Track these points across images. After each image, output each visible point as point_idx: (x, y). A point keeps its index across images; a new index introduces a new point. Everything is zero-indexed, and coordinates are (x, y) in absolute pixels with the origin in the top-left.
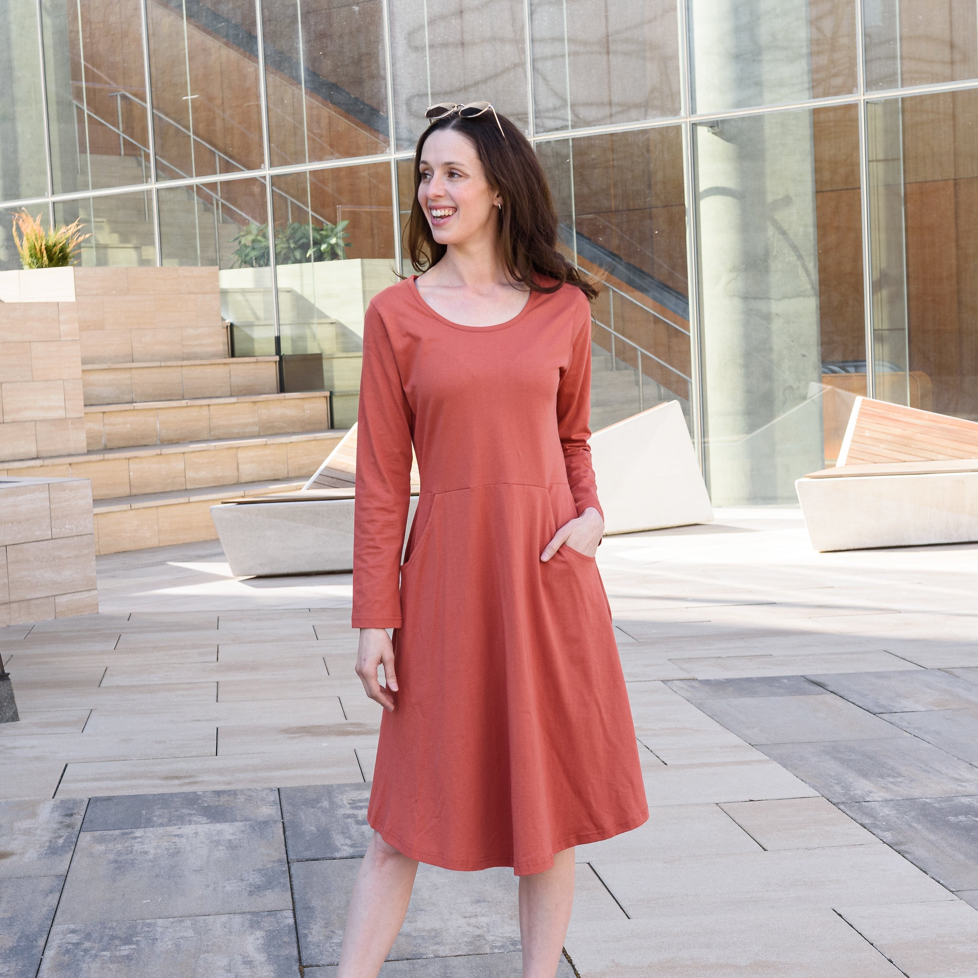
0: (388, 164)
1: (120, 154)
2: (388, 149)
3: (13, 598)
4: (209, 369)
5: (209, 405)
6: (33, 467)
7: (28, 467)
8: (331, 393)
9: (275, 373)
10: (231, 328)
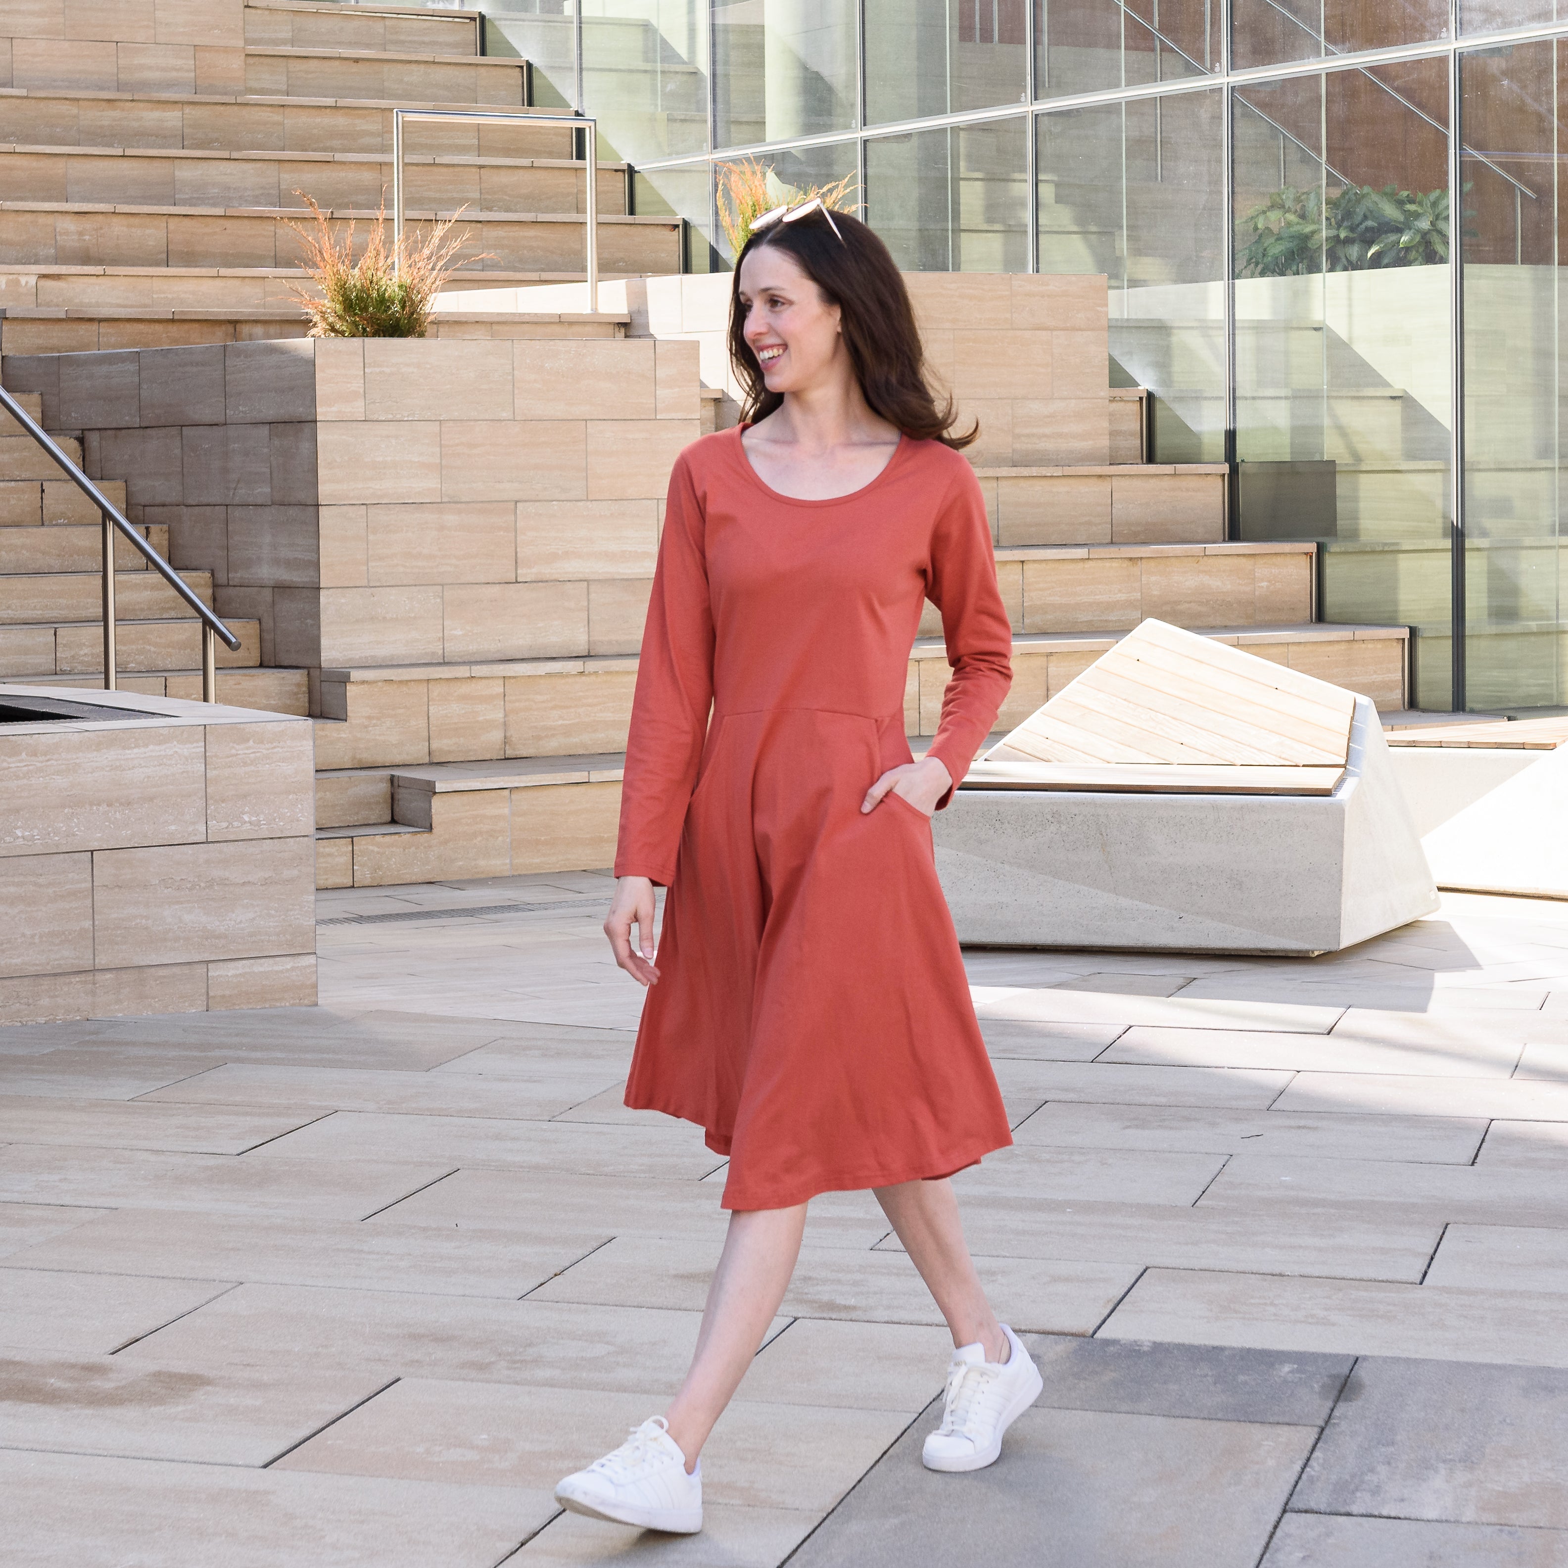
0: (1442, 60)
3: (103, 960)
4: (1061, 488)
5: (1023, 562)
6: (560, 675)
7: (549, 675)
8: (1320, 546)
9: (1221, 499)
10: (1149, 402)
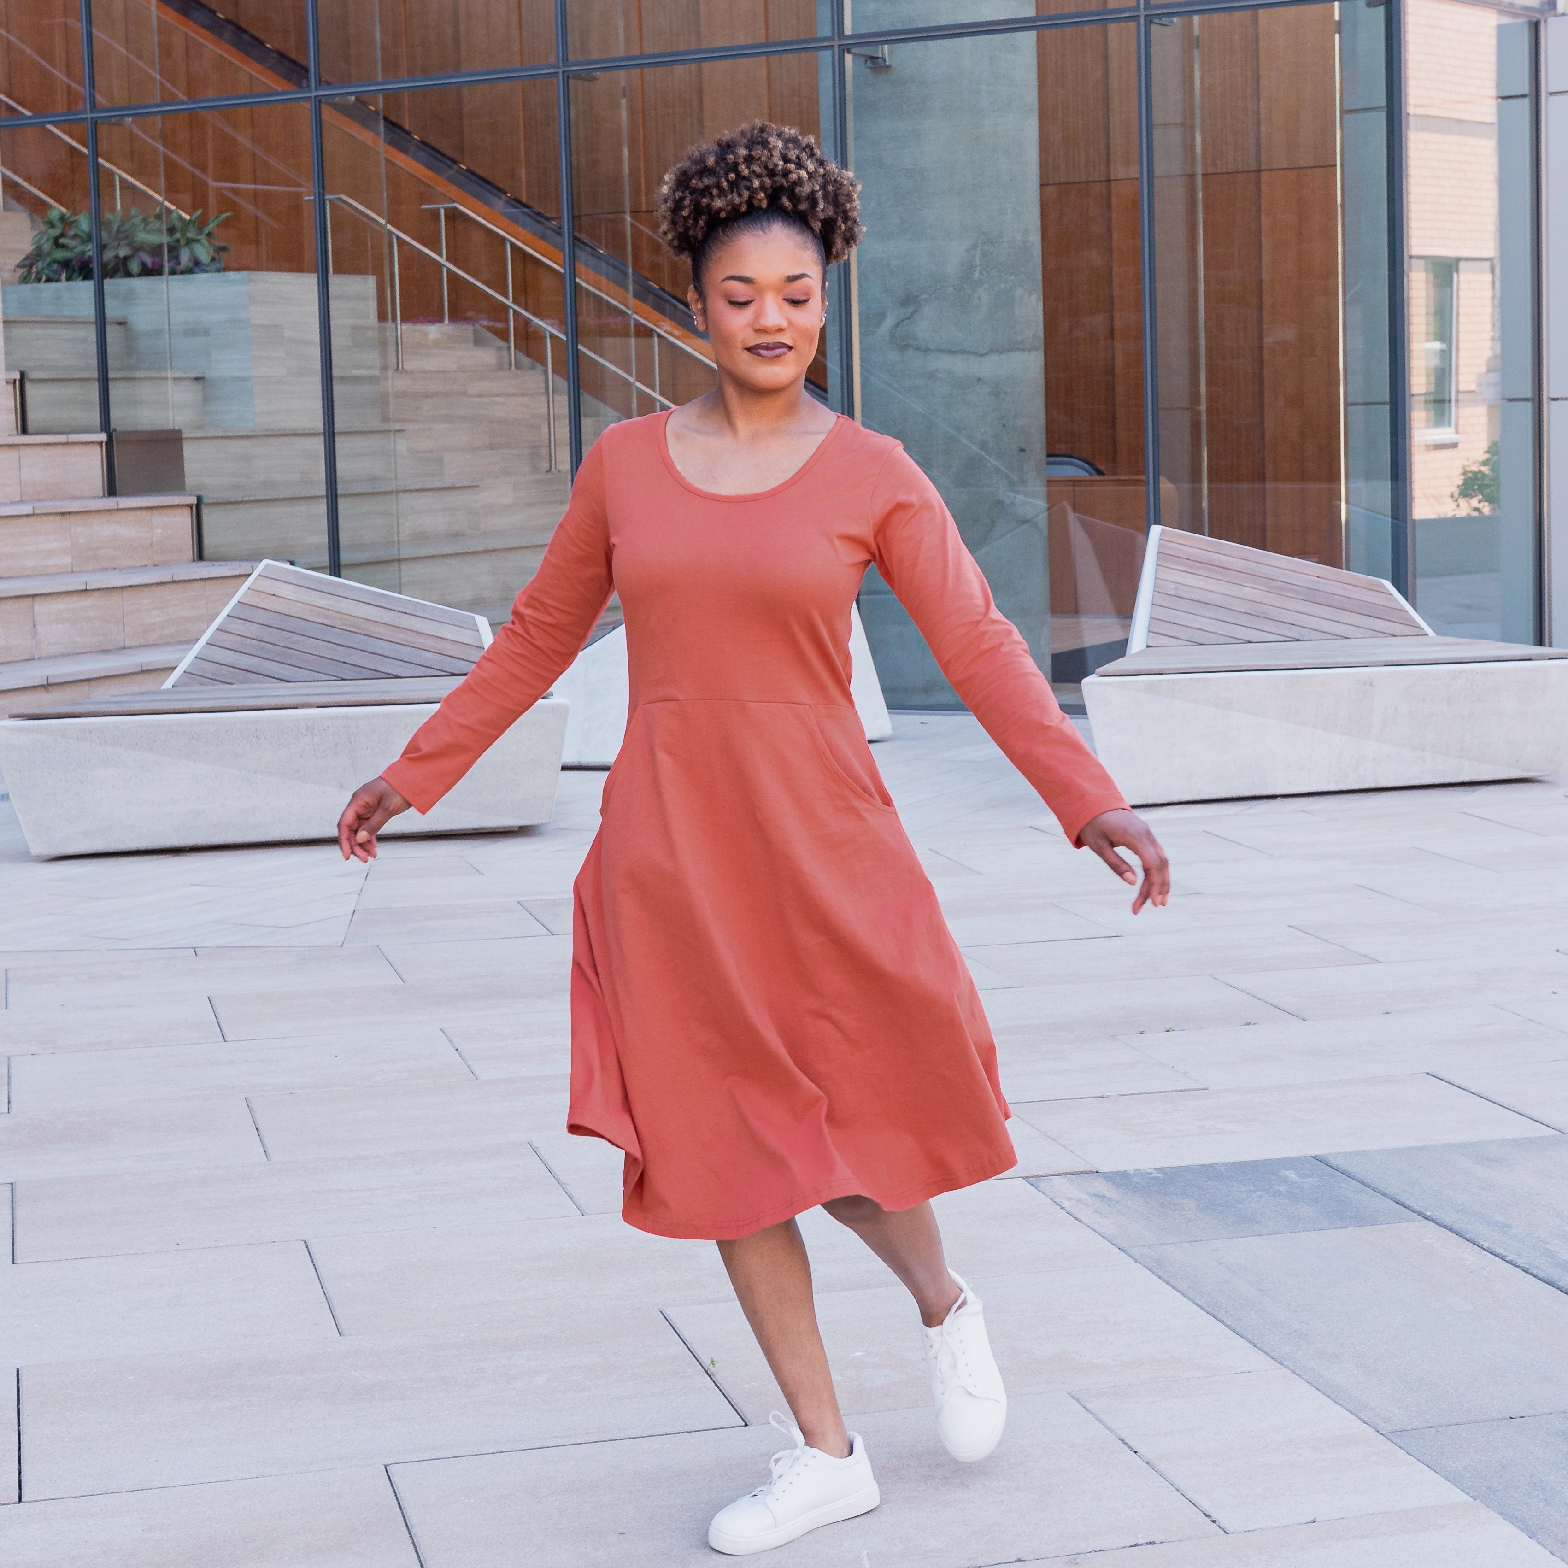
2: (306, 80)
8: (199, 499)
9: (99, 462)
10: (21, 383)
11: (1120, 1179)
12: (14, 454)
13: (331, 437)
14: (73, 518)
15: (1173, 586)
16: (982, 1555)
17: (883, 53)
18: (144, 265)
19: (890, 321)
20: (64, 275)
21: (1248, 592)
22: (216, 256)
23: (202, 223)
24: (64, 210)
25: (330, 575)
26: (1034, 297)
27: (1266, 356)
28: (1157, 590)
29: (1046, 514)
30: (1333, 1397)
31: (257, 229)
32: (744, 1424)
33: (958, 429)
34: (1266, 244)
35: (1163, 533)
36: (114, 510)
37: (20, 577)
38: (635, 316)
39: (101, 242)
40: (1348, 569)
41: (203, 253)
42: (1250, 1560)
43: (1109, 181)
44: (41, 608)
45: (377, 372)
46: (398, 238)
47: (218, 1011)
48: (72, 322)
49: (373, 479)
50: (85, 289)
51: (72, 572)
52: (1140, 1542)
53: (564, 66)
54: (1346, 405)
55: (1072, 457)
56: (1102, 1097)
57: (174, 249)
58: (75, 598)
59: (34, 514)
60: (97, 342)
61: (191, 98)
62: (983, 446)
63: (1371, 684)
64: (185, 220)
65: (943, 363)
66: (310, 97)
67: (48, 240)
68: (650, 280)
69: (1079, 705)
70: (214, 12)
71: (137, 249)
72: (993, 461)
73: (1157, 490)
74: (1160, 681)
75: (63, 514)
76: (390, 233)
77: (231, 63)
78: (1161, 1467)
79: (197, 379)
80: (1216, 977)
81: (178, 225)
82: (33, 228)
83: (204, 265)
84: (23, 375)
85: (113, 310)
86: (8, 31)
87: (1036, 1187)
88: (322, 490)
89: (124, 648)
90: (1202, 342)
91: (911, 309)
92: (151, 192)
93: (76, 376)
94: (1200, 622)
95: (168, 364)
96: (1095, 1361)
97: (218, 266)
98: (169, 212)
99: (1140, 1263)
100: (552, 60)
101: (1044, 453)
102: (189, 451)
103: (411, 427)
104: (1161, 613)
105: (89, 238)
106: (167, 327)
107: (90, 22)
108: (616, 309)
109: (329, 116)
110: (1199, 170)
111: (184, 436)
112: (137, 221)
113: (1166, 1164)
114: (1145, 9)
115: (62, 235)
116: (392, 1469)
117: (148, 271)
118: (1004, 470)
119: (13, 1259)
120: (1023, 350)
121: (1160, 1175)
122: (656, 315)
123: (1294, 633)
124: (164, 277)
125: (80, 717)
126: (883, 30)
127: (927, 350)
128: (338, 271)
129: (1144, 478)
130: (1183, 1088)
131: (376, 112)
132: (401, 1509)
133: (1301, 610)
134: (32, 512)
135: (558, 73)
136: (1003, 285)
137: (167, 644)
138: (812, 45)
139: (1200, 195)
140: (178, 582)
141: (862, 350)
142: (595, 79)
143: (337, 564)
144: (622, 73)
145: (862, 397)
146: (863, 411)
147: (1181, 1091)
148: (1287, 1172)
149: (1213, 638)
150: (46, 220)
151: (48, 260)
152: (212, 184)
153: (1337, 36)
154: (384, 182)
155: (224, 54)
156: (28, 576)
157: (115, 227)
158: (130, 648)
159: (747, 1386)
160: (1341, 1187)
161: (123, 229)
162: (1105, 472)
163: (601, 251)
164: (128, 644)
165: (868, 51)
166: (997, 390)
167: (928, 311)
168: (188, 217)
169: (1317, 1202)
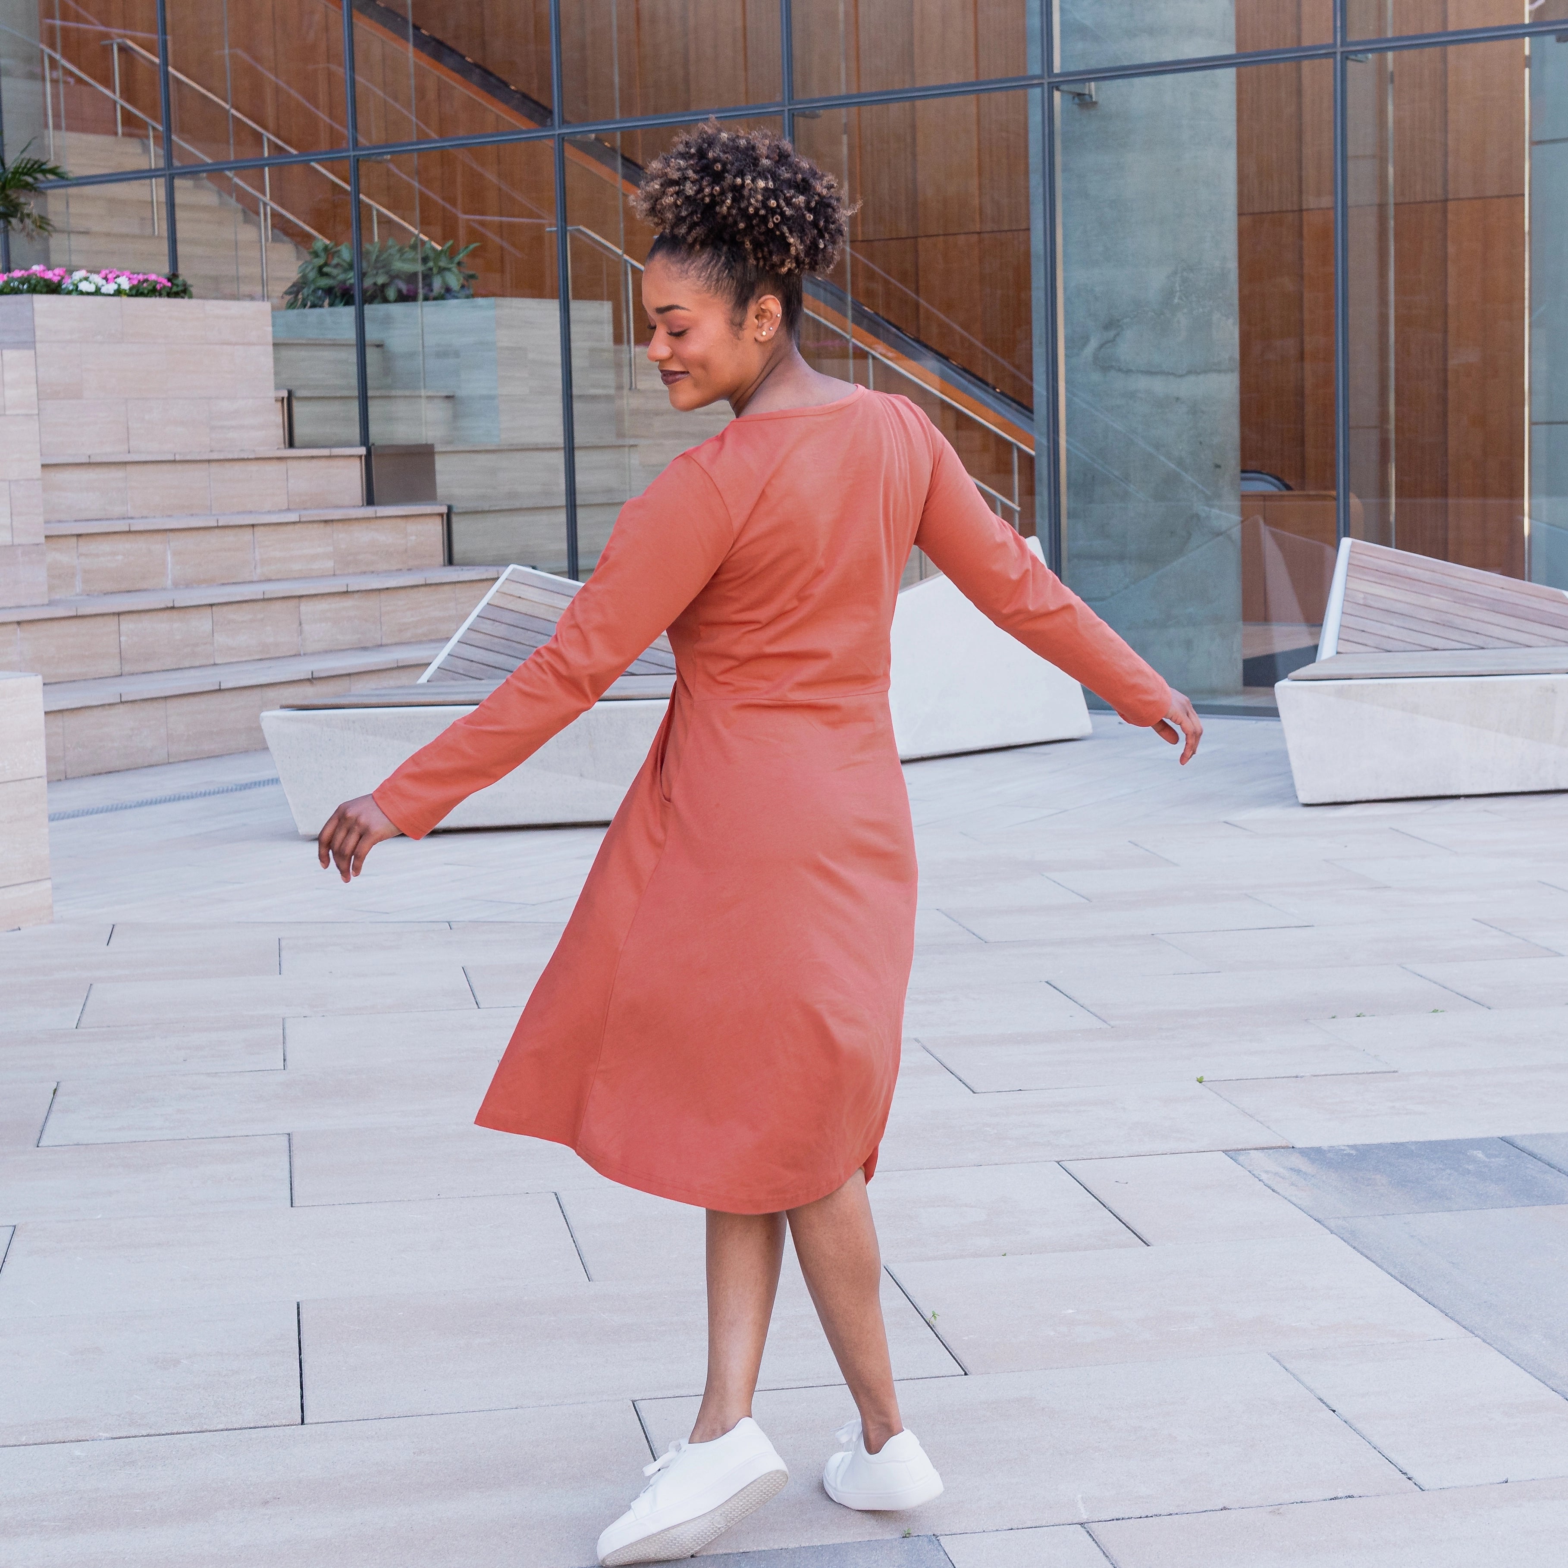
1: (116, 134)
2: (549, 120)
4: (253, 467)
5: (252, 525)
8: (450, 508)
9: (359, 474)
10: (289, 401)
11: (1315, 1154)
12: (281, 466)
13: (571, 452)
14: (335, 526)
15: (1362, 595)
16: (1190, 1502)
17: (1090, 90)
18: (400, 292)
19: (1093, 344)
20: (327, 302)
21: (1436, 602)
22: (466, 283)
23: (452, 253)
24: (327, 242)
25: (569, 578)
26: (1231, 321)
27: (1451, 377)
28: (1347, 598)
29: (1239, 527)
30: (1523, 1365)
31: (502, 261)
32: (963, 1373)
33: (1157, 447)
34: (1452, 270)
35: (1353, 544)
36: (373, 518)
37: (287, 579)
38: (854, 340)
39: (361, 271)
40: (1530, 580)
41: (454, 281)
42: (1445, 1516)
43: (1301, 210)
44: (306, 607)
45: (612, 392)
46: (632, 266)
47: (472, 980)
48: (335, 345)
49: (610, 491)
50: (346, 314)
51: (334, 575)
52: (1340, 1495)
53: (790, 105)
54: (1531, 424)
55: (1259, 472)
56: (1297, 1077)
57: (427, 277)
58: (337, 599)
59: (299, 522)
60: (358, 363)
61: (442, 136)
62: (1180, 462)
63: (1553, 691)
64: (437, 250)
65: (1142, 383)
66: (554, 135)
67: (313, 269)
68: (864, 305)
69: (1272, 708)
70: (463, 57)
71: (394, 277)
72: (1189, 478)
73: (1347, 505)
74: (1350, 685)
75: (326, 522)
76: (626, 261)
77: (480, 104)
78: (1359, 1426)
79: (448, 397)
80: (1404, 966)
81: (431, 255)
82: (298, 258)
83: (455, 291)
84: (290, 393)
85: (372, 335)
86: (277, 76)
87: (1235, 1161)
88: (562, 500)
89: (381, 645)
90: (1392, 364)
91: (1112, 334)
92: (406, 225)
93: (338, 395)
94: (1389, 630)
95: (422, 384)
96: (1294, 1325)
97: (468, 292)
98: (423, 243)
99: (1335, 1234)
100: (778, 98)
101: (1239, 468)
102: (440, 463)
103: (641, 442)
104: (1351, 621)
105: (351, 267)
106: (421, 349)
107: (353, 68)
108: (834, 332)
109: (571, 152)
110: (1391, 200)
111: (436, 450)
112: (393, 251)
113: (1359, 1142)
114: (1342, 45)
115: (326, 264)
116: (639, 1405)
117: (403, 298)
118: (1200, 486)
119: (292, 1203)
120: (1219, 371)
121: (1353, 1152)
122: (871, 338)
123: (1479, 641)
124: (419, 303)
125: (344, 708)
126: (1089, 68)
127: (1128, 372)
128: (577, 297)
129: (1334, 493)
130: (1374, 1070)
131: (613, 149)
132: (648, 1442)
133: (1486, 619)
134: (298, 520)
135: (784, 110)
136: (1201, 310)
137: (420, 642)
138: (1024, 83)
139: (1392, 223)
140: (431, 585)
141: (1068, 371)
142: (817, 116)
143: (575, 569)
144: (843, 111)
145: (1067, 416)
146: (1067, 429)
147: (1372, 1073)
148: (1475, 1152)
149: (1402, 646)
150: (311, 250)
151: (312, 287)
152: (463, 217)
153: (1527, 71)
154: (621, 215)
155: (472, 95)
156: (295, 579)
157: (374, 257)
158: (386, 645)
159: (966, 1338)
160: (1527, 1168)
161: (381, 258)
162: (1293, 487)
163: (819, 279)
164: (385, 641)
165: (1077, 88)
166: (1194, 410)
167: (1129, 334)
168: (439, 248)
169: (1505, 1181)
